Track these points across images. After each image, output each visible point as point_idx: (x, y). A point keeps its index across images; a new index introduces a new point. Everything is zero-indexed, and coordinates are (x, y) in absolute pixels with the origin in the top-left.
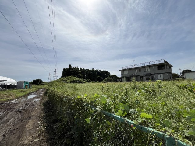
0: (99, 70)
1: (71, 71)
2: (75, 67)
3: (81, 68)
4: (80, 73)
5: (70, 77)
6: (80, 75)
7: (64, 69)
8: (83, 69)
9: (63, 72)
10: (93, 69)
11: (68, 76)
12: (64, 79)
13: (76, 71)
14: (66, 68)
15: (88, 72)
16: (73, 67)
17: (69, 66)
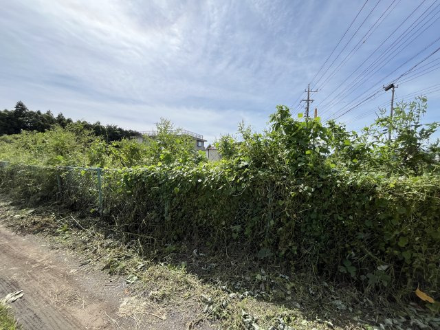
1: (20, 122)
2: (39, 113)
8: (66, 119)
10: (99, 123)
11: (9, 134)
13: (40, 124)
14: (6, 111)
16: (32, 112)
17: (17, 107)
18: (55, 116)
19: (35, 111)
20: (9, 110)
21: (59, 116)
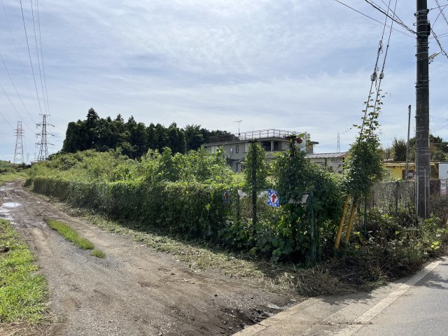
0: (200, 129)
1: (91, 134)
2: (109, 119)
3: (131, 120)
4: (127, 140)
5: (89, 151)
6: (127, 145)
7: (71, 125)
8: (137, 123)
9: (68, 133)
10: (175, 125)
11: (82, 150)
12: (69, 157)
13: (109, 134)
14: (79, 121)
15: (156, 137)
16: (102, 119)
17: (89, 116)
18: (126, 121)
19: (105, 118)
20: (82, 120)
21: (130, 121)
